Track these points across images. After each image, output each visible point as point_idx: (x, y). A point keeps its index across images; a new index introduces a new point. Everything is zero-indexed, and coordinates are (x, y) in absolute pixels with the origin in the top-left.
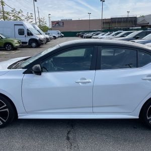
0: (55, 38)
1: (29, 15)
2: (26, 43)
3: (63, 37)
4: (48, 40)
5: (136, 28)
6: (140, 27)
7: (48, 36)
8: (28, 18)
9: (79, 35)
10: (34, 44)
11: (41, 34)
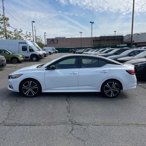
0: (50, 53)
1: (28, 34)
2: (28, 57)
3: (57, 52)
4: (45, 55)
5: (122, 45)
6: (126, 45)
7: (45, 52)
8: (27, 36)
9: (71, 51)
10: (34, 59)
11: (40, 50)
